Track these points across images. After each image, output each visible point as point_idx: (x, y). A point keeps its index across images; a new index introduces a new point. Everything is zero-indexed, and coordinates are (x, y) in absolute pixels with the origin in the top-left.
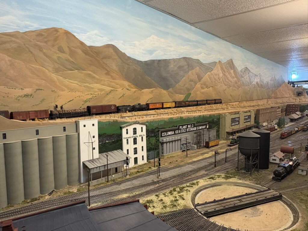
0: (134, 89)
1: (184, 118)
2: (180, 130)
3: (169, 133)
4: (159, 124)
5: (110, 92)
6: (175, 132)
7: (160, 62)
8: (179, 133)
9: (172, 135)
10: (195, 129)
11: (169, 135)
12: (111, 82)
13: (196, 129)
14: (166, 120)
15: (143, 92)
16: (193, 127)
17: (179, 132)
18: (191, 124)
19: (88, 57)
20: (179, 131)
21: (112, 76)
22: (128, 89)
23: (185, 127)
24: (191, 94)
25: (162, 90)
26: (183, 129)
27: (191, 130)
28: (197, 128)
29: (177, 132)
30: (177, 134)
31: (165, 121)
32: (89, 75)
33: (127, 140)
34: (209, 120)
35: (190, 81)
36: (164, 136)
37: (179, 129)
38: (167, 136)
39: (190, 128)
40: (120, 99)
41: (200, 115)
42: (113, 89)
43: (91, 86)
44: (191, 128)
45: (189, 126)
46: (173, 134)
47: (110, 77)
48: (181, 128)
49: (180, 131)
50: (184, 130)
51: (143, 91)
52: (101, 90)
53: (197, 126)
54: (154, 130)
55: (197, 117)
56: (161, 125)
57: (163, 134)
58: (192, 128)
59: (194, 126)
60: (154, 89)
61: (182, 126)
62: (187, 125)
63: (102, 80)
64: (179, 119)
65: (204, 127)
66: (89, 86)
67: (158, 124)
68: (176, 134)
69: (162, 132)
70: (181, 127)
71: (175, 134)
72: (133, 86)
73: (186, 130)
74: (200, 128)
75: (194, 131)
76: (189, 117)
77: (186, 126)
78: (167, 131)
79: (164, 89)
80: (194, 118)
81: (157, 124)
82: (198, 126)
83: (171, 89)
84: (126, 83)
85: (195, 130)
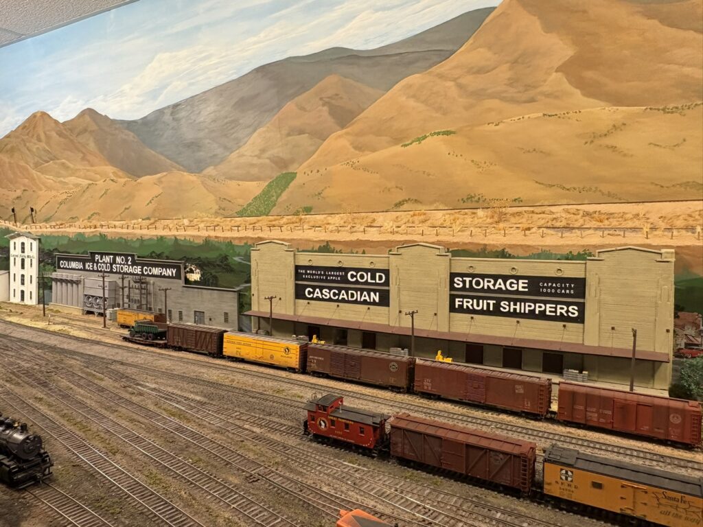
0: (124, 178)
1: (109, 238)
2: (95, 264)
3: (74, 265)
4: (60, 243)
5: (88, 188)
6: (84, 266)
7: (178, 108)
8: (93, 271)
9: (78, 270)
10: (138, 270)
11: (72, 269)
12: (88, 171)
13: (142, 271)
14: (71, 237)
15: (140, 183)
16: (129, 263)
17: (93, 267)
18: (126, 256)
19: (62, 140)
20: (93, 265)
21: (89, 161)
22: (112, 180)
23: (107, 259)
24: (293, 179)
25: (185, 174)
26: (104, 262)
27: (125, 269)
28: (142, 269)
29: (89, 266)
30: (90, 271)
31: (70, 239)
32: (63, 164)
33: (15, 259)
34: (204, 255)
35: (289, 135)
36: (63, 268)
37: (93, 261)
38: (69, 269)
39: (121, 264)
40: (102, 199)
41: (162, 237)
42: (91, 182)
43: (66, 180)
44: (124, 264)
45: (118, 259)
46: (81, 270)
47: (86, 162)
48: (98, 260)
49: (97, 266)
50: (105, 267)
51: (139, 180)
52: (77, 185)
53: (143, 265)
54: (51, 251)
55: (150, 239)
56: (62, 245)
57: (62, 264)
58: (129, 265)
59: (134, 263)
60: (165, 173)
61: (102, 254)
62: (115, 255)
63: (77, 170)
64: (98, 239)
65: (169, 272)
66: (64, 180)
67: (58, 243)
68: (87, 270)
69: (60, 259)
70: (97, 257)
71: (84, 269)
72: (121, 173)
73: (112, 268)
74: (156, 271)
75: (134, 274)
76: (125, 237)
77: (112, 257)
78: (69, 260)
79: (190, 171)
80: (141, 240)
81: (56, 243)
82: (148, 265)
83: (212, 167)
84: (110, 169)
85: (137, 274)
